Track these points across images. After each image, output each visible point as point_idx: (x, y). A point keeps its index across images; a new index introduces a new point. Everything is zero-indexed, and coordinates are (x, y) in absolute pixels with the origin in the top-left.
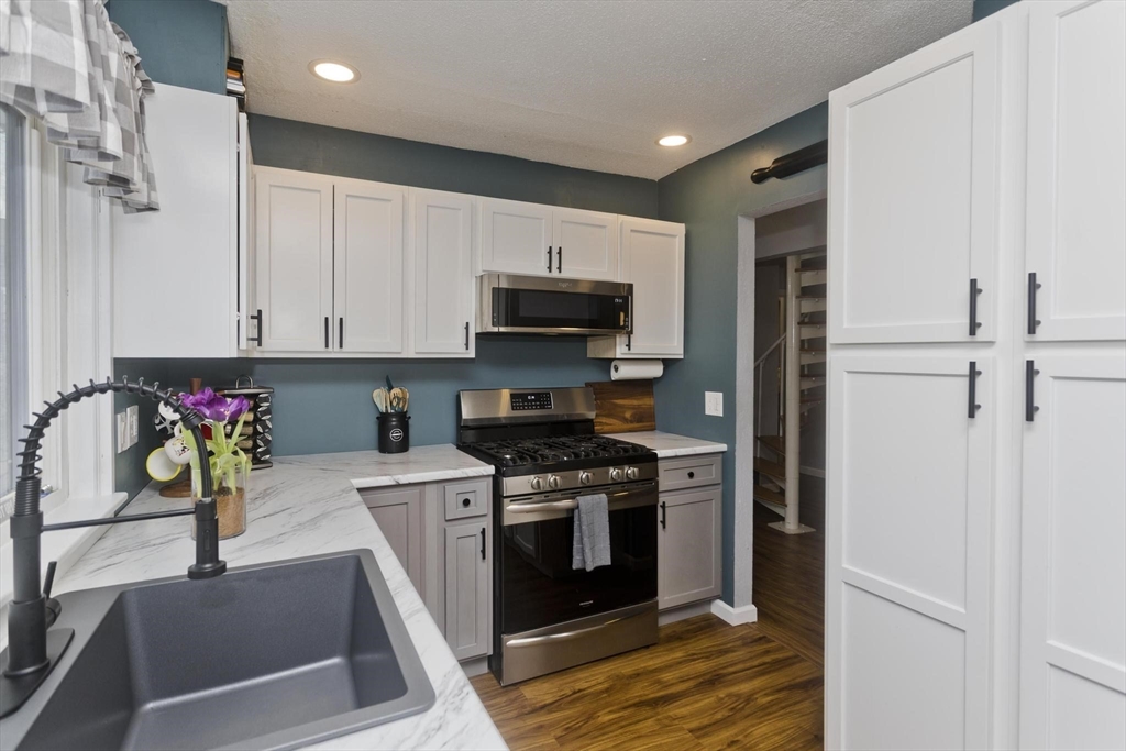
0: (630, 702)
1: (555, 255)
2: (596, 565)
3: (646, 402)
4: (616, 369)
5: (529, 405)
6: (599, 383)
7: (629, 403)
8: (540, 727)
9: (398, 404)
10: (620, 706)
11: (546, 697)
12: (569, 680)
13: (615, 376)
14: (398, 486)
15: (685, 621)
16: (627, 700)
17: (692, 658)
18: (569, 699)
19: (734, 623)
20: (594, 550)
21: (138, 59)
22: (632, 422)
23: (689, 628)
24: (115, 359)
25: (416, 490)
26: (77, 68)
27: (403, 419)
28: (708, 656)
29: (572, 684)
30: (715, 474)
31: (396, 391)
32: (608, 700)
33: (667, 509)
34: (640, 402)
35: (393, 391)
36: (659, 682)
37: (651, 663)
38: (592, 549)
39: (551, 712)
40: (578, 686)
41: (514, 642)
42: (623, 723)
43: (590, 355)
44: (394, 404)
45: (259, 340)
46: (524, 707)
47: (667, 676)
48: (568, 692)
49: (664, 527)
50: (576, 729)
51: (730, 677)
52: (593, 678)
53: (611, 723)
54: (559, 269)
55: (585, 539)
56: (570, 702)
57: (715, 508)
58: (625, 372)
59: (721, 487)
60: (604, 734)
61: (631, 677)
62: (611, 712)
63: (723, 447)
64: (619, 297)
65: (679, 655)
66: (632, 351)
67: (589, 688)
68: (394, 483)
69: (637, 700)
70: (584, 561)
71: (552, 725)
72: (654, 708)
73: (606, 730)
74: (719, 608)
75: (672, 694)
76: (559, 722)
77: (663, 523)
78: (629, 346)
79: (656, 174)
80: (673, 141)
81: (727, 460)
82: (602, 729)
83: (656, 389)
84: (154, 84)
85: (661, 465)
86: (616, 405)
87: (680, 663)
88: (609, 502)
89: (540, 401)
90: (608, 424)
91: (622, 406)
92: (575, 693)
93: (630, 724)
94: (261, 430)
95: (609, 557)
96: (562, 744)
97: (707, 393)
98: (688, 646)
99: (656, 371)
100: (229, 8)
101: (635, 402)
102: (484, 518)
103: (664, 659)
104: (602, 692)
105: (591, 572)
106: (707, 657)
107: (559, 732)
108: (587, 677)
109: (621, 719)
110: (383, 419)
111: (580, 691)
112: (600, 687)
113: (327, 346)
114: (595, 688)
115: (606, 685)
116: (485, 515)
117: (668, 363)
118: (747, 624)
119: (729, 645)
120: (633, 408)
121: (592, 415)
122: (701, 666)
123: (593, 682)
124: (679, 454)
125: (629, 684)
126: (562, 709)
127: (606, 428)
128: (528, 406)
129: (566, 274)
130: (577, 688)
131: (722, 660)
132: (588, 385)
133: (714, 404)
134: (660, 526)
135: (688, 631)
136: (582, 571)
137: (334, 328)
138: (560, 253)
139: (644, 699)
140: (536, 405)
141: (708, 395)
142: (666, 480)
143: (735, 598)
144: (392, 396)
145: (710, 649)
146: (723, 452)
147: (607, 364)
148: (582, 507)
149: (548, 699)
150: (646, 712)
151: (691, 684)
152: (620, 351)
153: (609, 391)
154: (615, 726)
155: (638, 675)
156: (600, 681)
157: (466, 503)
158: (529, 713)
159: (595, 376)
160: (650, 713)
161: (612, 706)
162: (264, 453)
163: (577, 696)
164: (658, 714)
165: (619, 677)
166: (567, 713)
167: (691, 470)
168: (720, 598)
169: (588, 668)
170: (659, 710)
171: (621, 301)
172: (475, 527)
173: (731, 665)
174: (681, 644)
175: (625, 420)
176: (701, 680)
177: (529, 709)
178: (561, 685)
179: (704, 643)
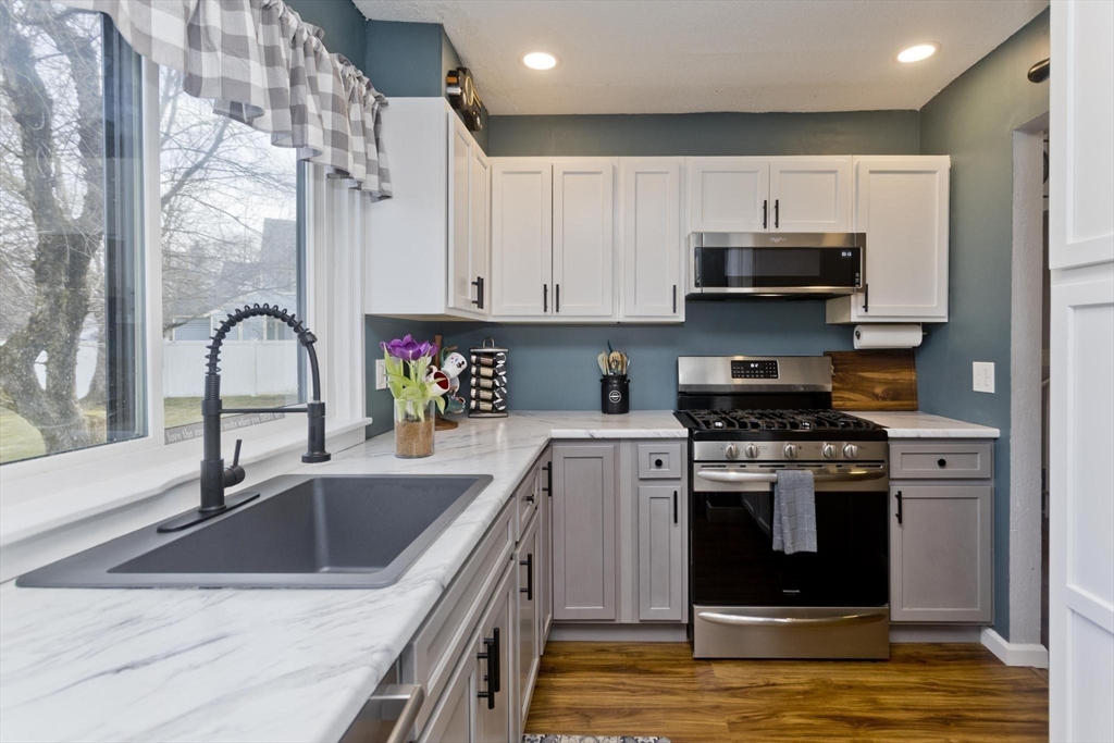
0: (827, 713)
1: (771, 210)
2: (797, 550)
3: (905, 376)
4: (859, 336)
5: (752, 373)
6: (840, 353)
7: (880, 377)
8: (717, 707)
9: (617, 367)
10: (814, 713)
11: (735, 680)
12: (767, 671)
13: (858, 344)
14: (593, 440)
15: (939, 645)
16: (824, 709)
17: (931, 688)
18: (760, 689)
19: (1009, 662)
20: (797, 533)
21: (366, 80)
22: (884, 399)
23: (940, 653)
24: (366, 315)
25: (610, 446)
26: (252, 82)
27: (623, 383)
28: (954, 691)
29: (767, 676)
30: (980, 464)
31: (615, 355)
32: (802, 703)
33: (904, 501)
34: (896, 377)
35: (612, 355)
36: (874, 702)
37: (872, 679)
38: (794, 530)
39: (733, 696)
40: (773, 679)
41: (708, 613)
42: (810, 732)
43: (829, 321)
44: (613, 367)
45: (480, 303)
46: (708, 683)
47: (887, 699)
48: (761, 682)
49: (900, 521)
50: (755, 721)
51: (976, 724)
52: (798, 678)
53: (795, 727)
54: (777, 225)
55: (784, 518)
56: (758, 693)
57: (981, 510)
58: (867, 339)
59: (992, 483)
60: (782, 736)
61: (840, 687)
62: (800, 716)
63: (995, 432)
64: (846, 250)
65: (913, 679)
66: (870, 313)
67: (785, 684)
68: (589, 436)
69: (838, 713)
70: (783, 543)
71: (730, 709)
72: (856, 728)
73: (788, 732)
74: (991, 639)
75: (884, 719)
76: (740, 708)
77: (900, 516)
78: (866, 307)
79: (916, 102)
80: (917, 53)
81: (999, 448)
82: (783, 730)
83: (920, 361)
84: (387, 99)
85: (893, 446)
86: (863, 378)
87: (911, 689)
88: (817, 481)
89: (765, 370)
90: (851, 400)
91: (870, 380)
92: (768, 685)
93: (819, 735)
94: (498, 384)
95: (815, 543)
96: (732, 731)
97: (974, 363)
98: (929, 673)
99: (914, 338)
100: (445, 26)
101: (889, 376)
102: (677, 482)
103: (896, 679)
104: (799, 693)
105: (790, 555)
106: (952, 692)
107: (733, 718)
108: (786, 673)
109: (810, 727)
110: (606, 382)
111: (774, 685)
112: (799, 688)
113: (545, 310)
114: (792, 687)
115: (806, 687)
116: (679, 479)
117: (929, 329)
118: (1030, 668)
119: (989, 687)
120: (886, 382)
121: (829, 388)
122: (938, 700)
123: (792, 681)
124: (922, 436)
125: (834, 694)
126: (747, 697)
127: (849, 404)
128: (750, 374)
129: (783, 229)
130: (772, 681)
131: (973, 701)
132: (826, 354)
133: (983, 377)
134: (893, 520)
135: (937, 657)
136: (781, 553)
137: (552, 294)
138: (777, 207)
139: (846, 714)
140: (760, 374)
141: (977, 366)
142: (899, 466)
143: (1011, 630)
144: (611, 359)
145: (958, 684)
146: (995, 439)
147: (849, 329)
148: (781, 482)
149: (736, 683)
150: (844, 728)
151: (916, 715)
152: (856, 314)
153: (852, 362)
154: (798, 732)
155: (850, 687)
156: (801, 681)
157: (659, 463)
158: (712, 690)
159: (835, 345)
160: (848, 731)
161: (804, 710)
162: (501, 404)
163: (770, 689)
164: (858, 735)
165: (825, 684)
166: (750, 702)
167: (943, 457)
168: (992, 627)
169: (793, 665)
170: (861, 731)
171: (850, 254)
172: (667, 489)
173: (984, 710)
174: (922, 668)
175: (876, 397)
176: (932, 715)
177: (712, 687)
178: (756, 673)
179: (956, 675)
